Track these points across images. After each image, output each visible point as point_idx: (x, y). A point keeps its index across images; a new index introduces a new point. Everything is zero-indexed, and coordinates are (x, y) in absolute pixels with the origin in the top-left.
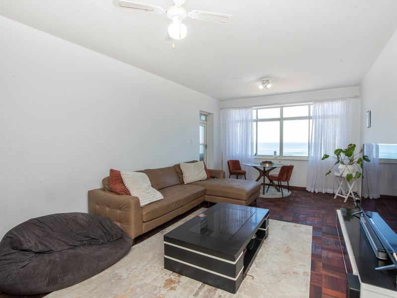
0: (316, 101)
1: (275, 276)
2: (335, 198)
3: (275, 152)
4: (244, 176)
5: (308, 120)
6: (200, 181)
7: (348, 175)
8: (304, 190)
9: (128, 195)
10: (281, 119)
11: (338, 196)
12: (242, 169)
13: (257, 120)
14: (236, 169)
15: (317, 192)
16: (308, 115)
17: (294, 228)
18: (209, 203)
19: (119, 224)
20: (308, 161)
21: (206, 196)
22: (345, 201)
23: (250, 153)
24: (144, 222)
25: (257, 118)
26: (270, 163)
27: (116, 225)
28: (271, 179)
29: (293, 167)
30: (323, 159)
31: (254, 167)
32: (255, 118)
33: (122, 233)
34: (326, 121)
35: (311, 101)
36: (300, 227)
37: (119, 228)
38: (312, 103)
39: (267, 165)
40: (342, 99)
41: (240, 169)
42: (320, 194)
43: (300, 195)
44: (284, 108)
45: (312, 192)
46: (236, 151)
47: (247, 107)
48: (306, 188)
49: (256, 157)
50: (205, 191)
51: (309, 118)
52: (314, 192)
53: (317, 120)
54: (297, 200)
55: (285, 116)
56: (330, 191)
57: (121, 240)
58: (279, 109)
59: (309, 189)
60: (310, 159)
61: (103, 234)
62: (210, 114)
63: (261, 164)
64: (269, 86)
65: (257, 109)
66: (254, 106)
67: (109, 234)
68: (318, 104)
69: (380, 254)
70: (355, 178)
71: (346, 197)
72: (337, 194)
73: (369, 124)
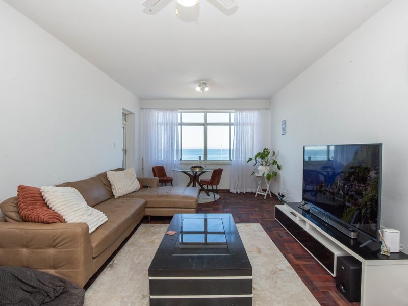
0: (237, 110)
1: (270, 279)
2: (256, 196)
3: (200, 157)
4: (170, 183)
5: (229, 127)
6: (134, 192)
7: (267, 175)
8: (228, 191)
9: (61, 222)
10: (205, 125)
12: (168, 176)
13: (181, 124)
14: (161, 175)
15: (239, 193)
16: (228, 122)
17: (246, 227)
18: (149, 218)
19: (52, 272)
20: (231, 164)
21: (147, 209)
22: (265, 198)
23: (175, 158)
24: (94, 258)
25: (182, 122)
26: (200, 167)
27: (46, 274)
28: (202, 183)
29: (222, 170)
30: (248, 162)
31: (183, 172)
32: (179, 121)
33: (62, 284)
34: (245, 128)
35: (233, 109)
36: (251, 226)
37: (54, 277)
38: (233, 111)
39: (197, 170)
40: (258, 109)
41: (165, 175)
42: (241, 194)
43: (228, 197)
44: (208, 114)
45: (235, 193)
46: (160, 157)
47: (172, 110)
48: (229, 190)
49: (181, 162)
50: (146, 203)
51: (230, 124)
52: (237, 193)
53: (238, 127)
54: (228, 201)
55: (208, 121)
56: (249, 190)
57: (64, 295)
58: (203, 114)
59: (232, 190)
60: (232, 162)
61: (27, 295)
62: (131, 113)
63: (191, 169)
64: (206, 89)
65: (181, 112)
66: (180, 109)
67: (39, 292)
68: (238, 112)
69: (352, 233)
70: (273, 177)
71: (266, 194)
72: (257, 193)
73: (285, 132)
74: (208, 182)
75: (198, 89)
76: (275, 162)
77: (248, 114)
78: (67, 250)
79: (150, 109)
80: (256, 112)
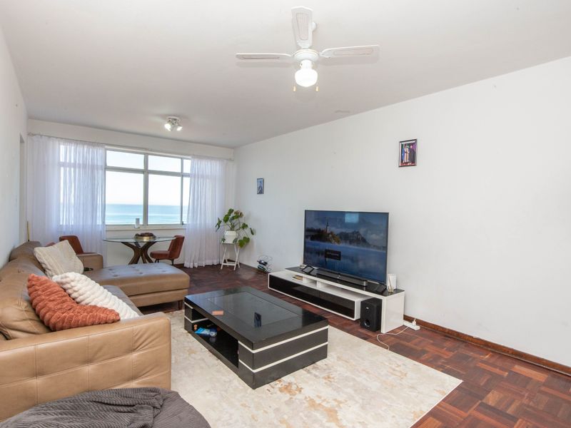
0: (195, 156)
2: (222, 268)
3: (138, 220)
5: (180, 178)
7: (239, 241)
8: (181, 266)
11: (224, 266)
15: (196, 266)
16: (180, 171)
25: (106, 164)
26: (150, 235)
29: (183, 238)
31: (123, 243)
32: (100, 163)
34: (205, 182)
35: (189, 155)
38: (189, 157)
39: (145, 239)
41: (81, 250)
42: (200, 267)
44: (149, 156)
48: (183, 264)
49: (108, 228)
51: (182, 175)
52: (194, 267)
53: (196, 179)
55: (150, 168)
56: (209, 263)
58: (143, 156)
59: (187, 265)
63: (135, 238)
64: (179, 129)
65: (106, 149)
66: (107, 144)
67: (142, 408)
68: (196, 160)
69: (365, 283)
70: (243, 243)
71: (235, 265)
72: (223, 264)
73: (261, 191)
74: (167, 255)
75: (168, 126)
76: (245, 226)
77: (209, 163)
78: (155, 349)
79: (49, 137)
80: (218, 162)
